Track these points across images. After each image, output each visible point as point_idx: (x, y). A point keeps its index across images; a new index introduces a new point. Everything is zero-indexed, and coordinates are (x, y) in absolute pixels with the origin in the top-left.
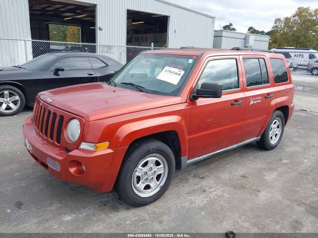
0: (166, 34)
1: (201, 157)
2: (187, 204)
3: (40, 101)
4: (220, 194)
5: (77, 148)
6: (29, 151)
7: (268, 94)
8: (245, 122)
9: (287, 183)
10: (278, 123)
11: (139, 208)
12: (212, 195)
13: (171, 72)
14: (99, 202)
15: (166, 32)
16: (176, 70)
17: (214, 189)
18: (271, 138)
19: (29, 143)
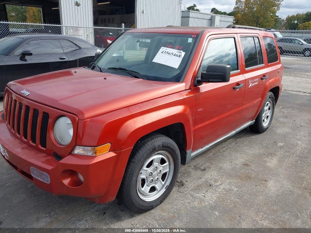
0: (134, 15)
1: (204, 148)
2: (196, 204)
3: (11, 93)
4: (227, 187)
5: (70, 154)
6: (4, 156)
7: (264, 75)
8: (244, 107)
9: (291, 169)
10: (269, 105)
11: (144, 214)
12: (220, 190)
13: (169, 54)
14: (97, 211)
15: (134, 12)
16: (175, 51)
17: (219, 183)
18: (264, 121)
19: (4, 147)
